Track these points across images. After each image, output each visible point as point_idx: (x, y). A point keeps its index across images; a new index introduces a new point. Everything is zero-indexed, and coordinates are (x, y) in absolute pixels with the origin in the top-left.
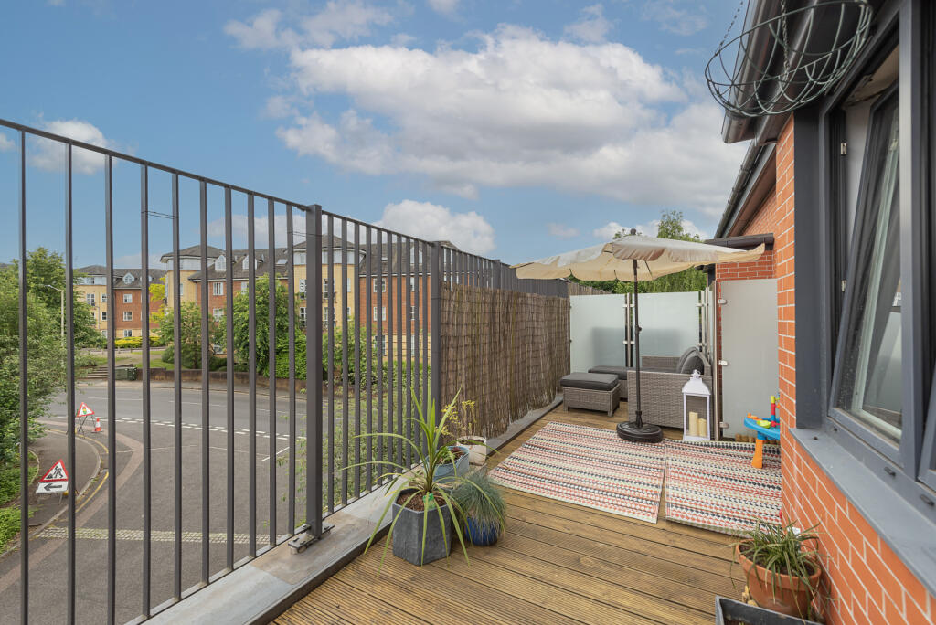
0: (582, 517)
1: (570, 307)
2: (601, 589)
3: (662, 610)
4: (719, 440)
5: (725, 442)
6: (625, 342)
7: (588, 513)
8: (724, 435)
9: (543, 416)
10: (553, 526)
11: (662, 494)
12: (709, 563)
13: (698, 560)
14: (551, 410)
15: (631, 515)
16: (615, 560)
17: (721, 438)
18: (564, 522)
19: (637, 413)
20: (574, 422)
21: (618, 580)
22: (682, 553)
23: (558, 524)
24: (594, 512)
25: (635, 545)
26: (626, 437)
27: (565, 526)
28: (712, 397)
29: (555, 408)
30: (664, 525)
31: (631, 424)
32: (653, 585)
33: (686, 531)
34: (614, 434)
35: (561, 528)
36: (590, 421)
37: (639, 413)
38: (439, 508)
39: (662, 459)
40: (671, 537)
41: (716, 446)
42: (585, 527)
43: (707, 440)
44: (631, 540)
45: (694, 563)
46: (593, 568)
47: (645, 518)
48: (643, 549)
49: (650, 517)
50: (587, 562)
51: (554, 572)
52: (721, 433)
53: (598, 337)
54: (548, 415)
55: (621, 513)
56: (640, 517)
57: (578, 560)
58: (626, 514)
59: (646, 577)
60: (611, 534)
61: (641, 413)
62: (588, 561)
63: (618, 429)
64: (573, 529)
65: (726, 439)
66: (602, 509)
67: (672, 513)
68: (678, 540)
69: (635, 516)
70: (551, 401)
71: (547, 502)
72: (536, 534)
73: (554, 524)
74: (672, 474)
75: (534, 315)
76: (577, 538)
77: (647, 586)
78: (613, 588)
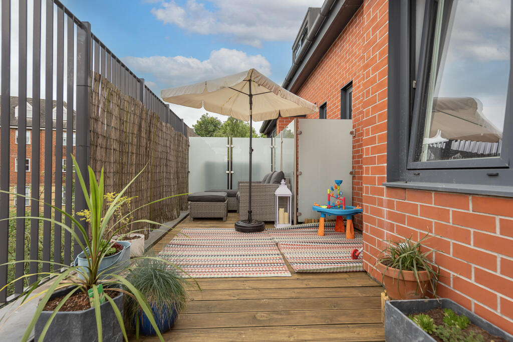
0: (240, 285)
1: (189, 146)
2: (284, 334)
3: (333, 333)
4: (296, 224)
5: (300, 225)
6: (227, 172)
7: (243, 281)
8: (299, 221)
9: (176, 225)
10: (220, 297)
11: (284, 258)
12: (336, 292)
13: (329, 292)
14: (180, 222)
15: (273, 275)
16: (281, 308)
17: (298, 223)
18: (227, 292)
19: (249, 212)
20: (201, 227)
21: (292, 322)
22: (318, 291)
23: (225, 295)
24: (247, 279)
25: (289, 294)
26: (241, 229)
27: (230, 295)
28: (293, 196)
29: (182, 220)
30: (296, 276)
31: (244, 221)
32: (316, 317)
33: (311, 277)
34: (233, 230)
35: (227, 297)
36: (212, 225)
37: (250, 212)
38: (111, 300)
39: (270, 239)
40: (305, 282)
41: (295, 228)
42: (247, 292)
43: (290, 225)
44: (283, 291)
45: (329, 294)
46: (270, 320)
47: (283, 275)
48: (294, 295)
49: (286, 273)
50: (262, 317)
51: (241, 334)
52: (297, 219)
53: (209, 168)
54: (179, 225)
55: (266, 275)
56: (279, 275)
57: (255, 317)
58: (269, 275)
59: (308, 313)
60: (267, 291)
61: (251, 212)
62: (261, 315)
63: (236, 225)
64: (238, 295)
65: (301, 223)
66: (252, 275)
67: (297, 267)
68: (310, 283)
69: (276, 275)
70: (178, 216)
71: (206, 282)
72: (209, 308)
73: (220, 296)
74: (282, 246)
75: (168, 142)
76: (245, 302)
77: (313, 319)
78: (292, 330)
